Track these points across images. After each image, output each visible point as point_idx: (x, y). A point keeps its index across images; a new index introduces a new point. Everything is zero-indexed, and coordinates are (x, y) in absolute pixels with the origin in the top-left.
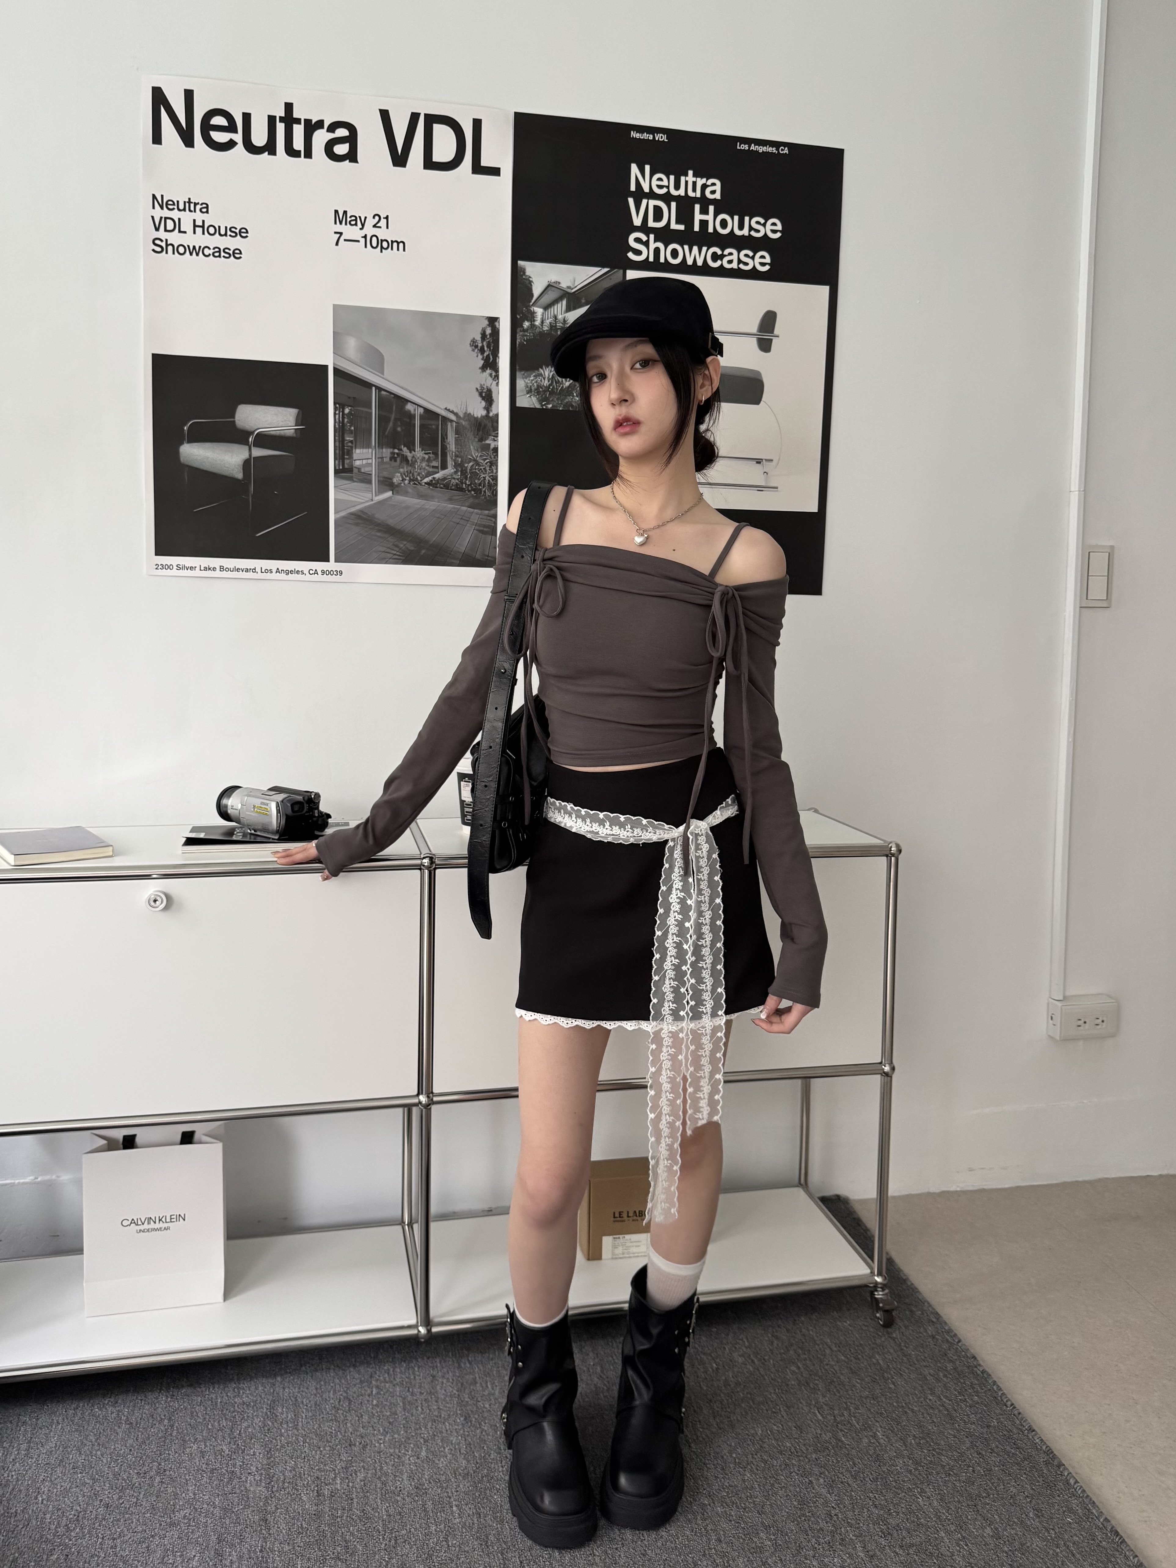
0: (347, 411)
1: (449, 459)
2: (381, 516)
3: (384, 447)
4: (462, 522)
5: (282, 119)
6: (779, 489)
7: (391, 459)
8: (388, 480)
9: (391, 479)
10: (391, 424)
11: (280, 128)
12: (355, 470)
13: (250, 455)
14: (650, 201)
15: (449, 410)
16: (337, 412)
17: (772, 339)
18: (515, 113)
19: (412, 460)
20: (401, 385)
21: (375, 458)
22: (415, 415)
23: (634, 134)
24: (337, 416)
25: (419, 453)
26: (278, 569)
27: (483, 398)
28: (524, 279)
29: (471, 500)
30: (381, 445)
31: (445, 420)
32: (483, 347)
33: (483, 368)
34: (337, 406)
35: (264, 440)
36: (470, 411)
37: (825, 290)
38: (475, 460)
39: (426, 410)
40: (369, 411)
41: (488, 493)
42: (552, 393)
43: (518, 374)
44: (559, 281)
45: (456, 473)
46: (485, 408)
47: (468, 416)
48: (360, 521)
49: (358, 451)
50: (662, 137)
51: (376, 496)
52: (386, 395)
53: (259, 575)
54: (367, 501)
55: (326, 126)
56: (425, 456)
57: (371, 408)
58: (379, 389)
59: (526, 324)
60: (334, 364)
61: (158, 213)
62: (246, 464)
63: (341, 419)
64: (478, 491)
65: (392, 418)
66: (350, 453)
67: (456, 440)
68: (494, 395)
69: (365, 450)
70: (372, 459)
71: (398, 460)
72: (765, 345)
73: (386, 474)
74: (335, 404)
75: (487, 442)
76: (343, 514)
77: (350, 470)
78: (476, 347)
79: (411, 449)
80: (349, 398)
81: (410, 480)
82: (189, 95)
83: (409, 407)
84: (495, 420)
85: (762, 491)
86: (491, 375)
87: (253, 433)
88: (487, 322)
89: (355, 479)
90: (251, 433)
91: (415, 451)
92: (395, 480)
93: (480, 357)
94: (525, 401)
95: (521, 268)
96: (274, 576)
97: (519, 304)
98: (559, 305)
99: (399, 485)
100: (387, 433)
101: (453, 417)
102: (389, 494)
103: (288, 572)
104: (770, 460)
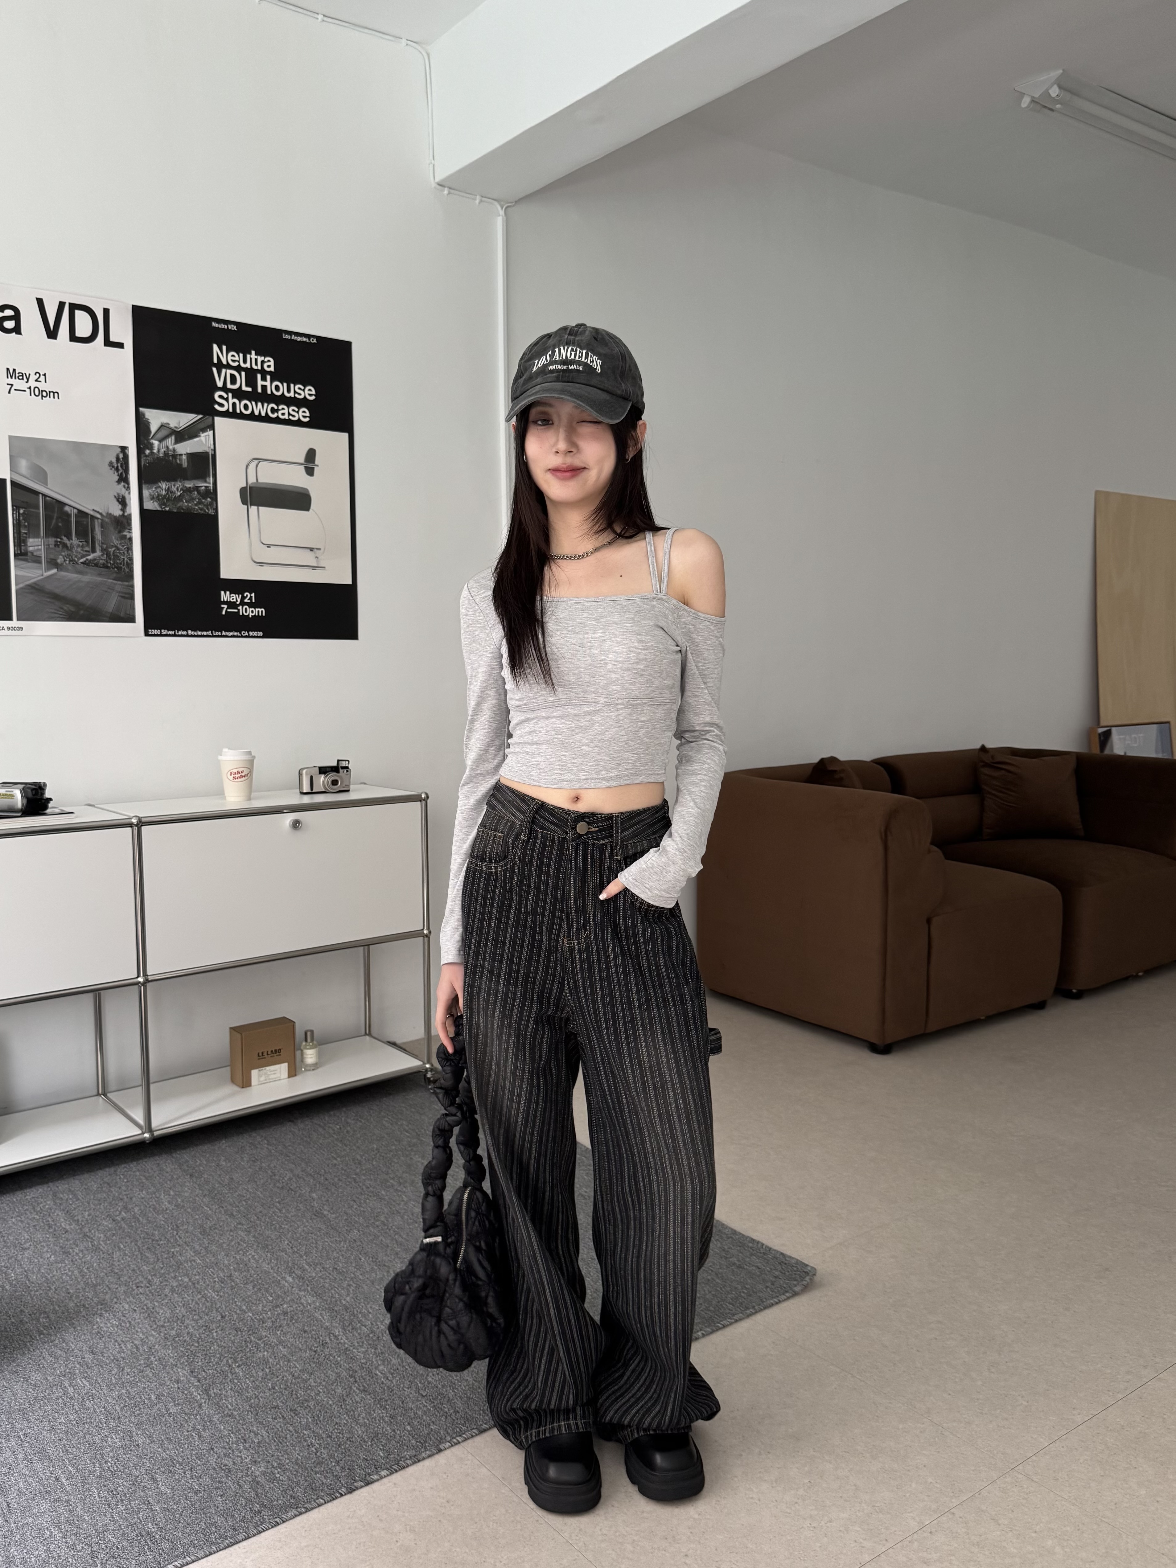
0: (22, 511)
1: (97, 545)
2: (49, 587)
3: (50, 537)
4: (109, 590)
6: (326, 569)
7: (55, 546)
8: (52, 560)
9: (55, 559)
10: (54, 521)
12: (29, 554)
14: (227, 370)
15: (96, 511)
16: (14, 512)
17: (314, 467)
18: (133, 306)
19: (70, 547)
20: (61, 493)
21: (44, 545)
22: (70, 514)
23: (214, 324)
24: (15, 515)
25: (75, 541)
27: (120, 503)
28: (144, 421)
29: (115, 575)
30: (47, 535)
31: (93, 517)
32: (117, 467)
33: (119, 482)
34: (15, 508)
36: (110, 511)
37: (345, 434)
38: (116, 546)
39: (79, 511)
40: (38, 511)
41: (127, 570)
42: (168, 500)
43: (144, 486)
44: (169, 423)
45: (102, 555)
46: (121, 510)
47: (109, 515)
48: (32, 590)
49: (31, 540)
50: (233, 328)
51: (45, 572)
52: (52, 501)
54: (39, 576)
56: (79, 542)
57: (38, 508)
58: (44, 496)
59: (147, 452)
60: (10, 478)
63: (18, 518)
64: (119, 569)
65: (55, 515)
66: (25, 542)
67: (102, 532)
68: (127, 501)
69: (36, 540)
70: (41, 546)
71: (61, 546)
72: (310, 472)
73: (52, 557)
74: (12, 506)
75: (125, 533)
76: (21, 586)
77: (26, 554)
78: (113, 467)
79: (69, 537)
80: (23, 502)
81: (70, 561)
83: (67, 508)
84: (128, 518)
85: (315, 569)
86: (124, 486)
88: (119, 450)
89: (29, 560)
91: (72, 540)
92: (59, 561)
93: (116, 474)
94: (150, 505)
95: (142, 413)
97: (142, 438)
98: (170, 439)
99: (62, 565)
100: (51, 527)
101: (99, 516)
102: (55, 571)
104: (320, 549)
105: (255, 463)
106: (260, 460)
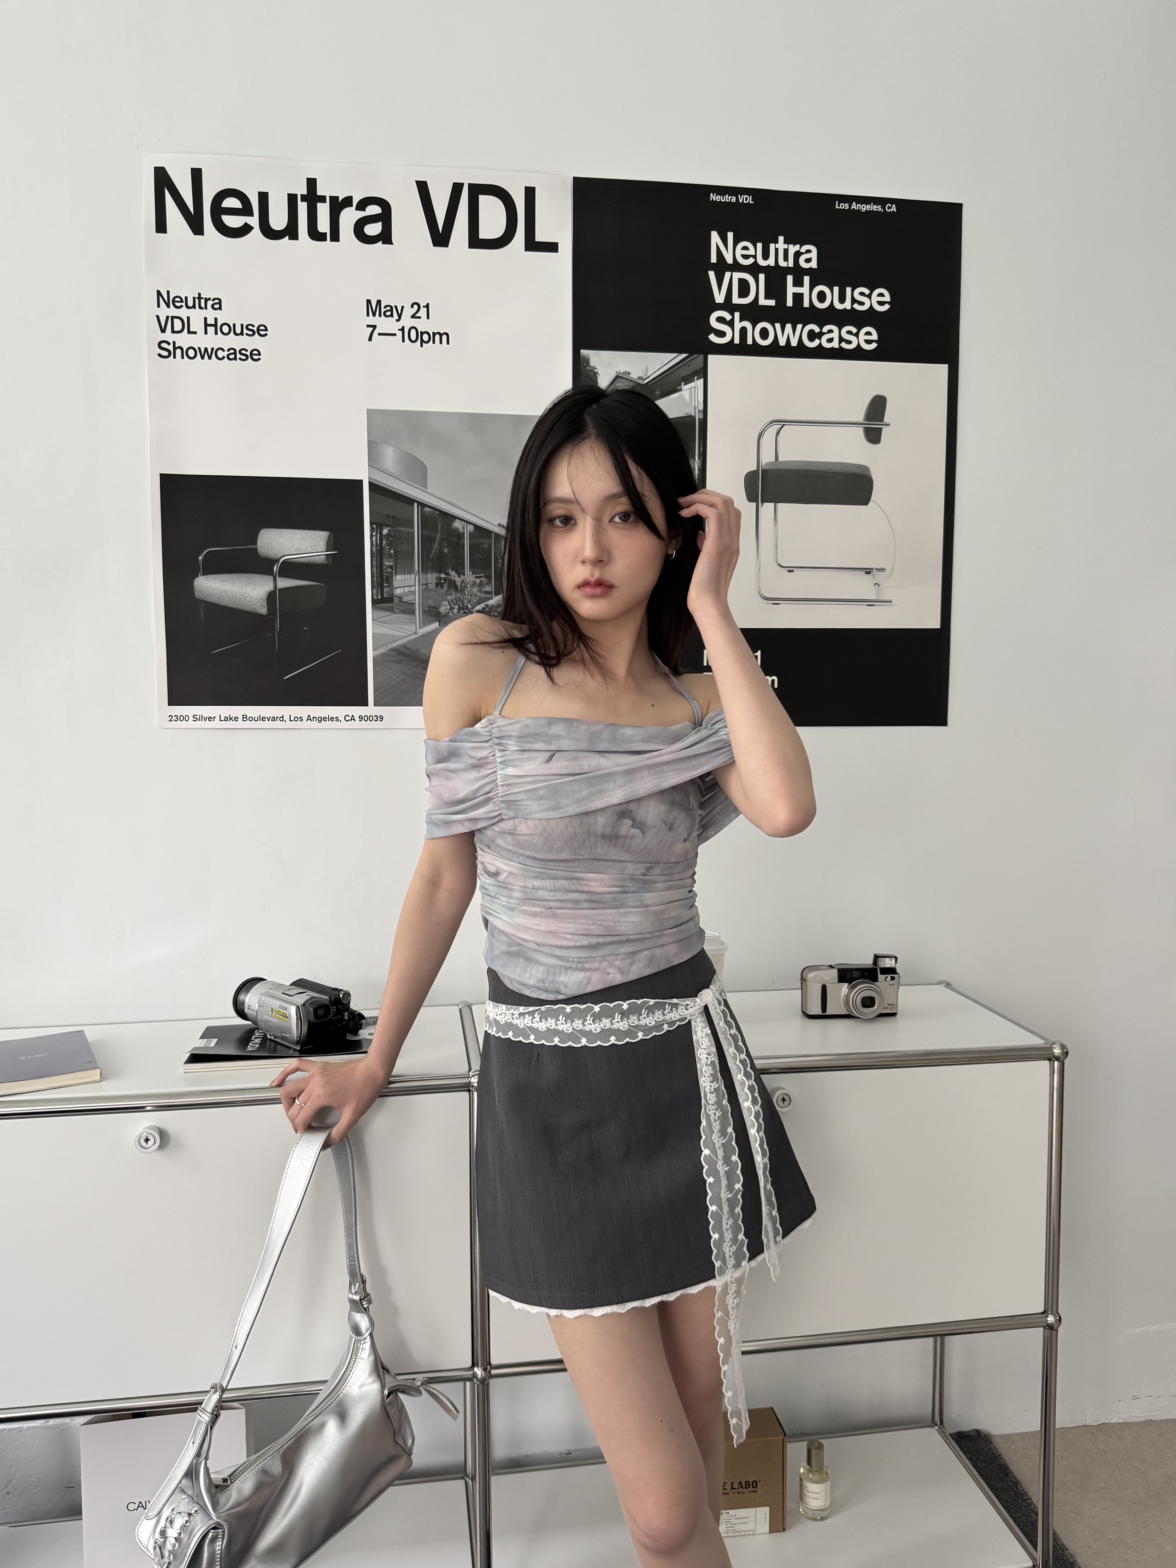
0: (385, 532)
3: (429, 571)
5: (304, 198)
6: (893, 603)
7: (437, 585)
8: (434, 610)
9: (438, 608)
10: (436, 546)
11: (302, 208)
12: (396, 600)
13: (275, 587)
14: (733, 273)
16: (374, 534)
17: (881, 429)
18: (574, 177)
19: (461, 586)
20: (448, 499)
21: (419, 585)
22: (464, 533)
23: (714, 197)
24: (374, 538)
25: (469, 576)
26: (309, 716)
28: (588, 370)
30: (425, 569)
34: (374, 526)
35: (291, 569)
37: (944, 368)
39: (477, 527)
40: (411, 531)
44: (629, 371)
48: (402, 658)
49: (399, 577)
50: (746, 198)
51: (420, 628)
52: (430, 511)
53: (288, 724)
54: (410, 635)
55: (355, 203)
56: (475, 579)
57: (413, 527)
58: (422, 505)
60: (369, 477)
61: (165, 312)
62: (271, 596)
63: (378, 542)
65: (438, 536)
66: (389, 580)
69: (407, 576)
70: (415, 586)
71: (445, 585)
72: (873, 436)
73: (431, 603)
74: (371, 524)
76: (382, 650)
77: (390, 600)
79: (460, 572)
80: (388, 517)
81: (459, 609)
82: (197, 175)
83: (457, 524)
85: (873, 605)
87: (278, 561)
89: (395, 610)
90: (274, 561)
91: (464, 575)
92: (442, 610)
95: (584, 358)
96: (305, 724)
99: (446, 615)
100: (431, 556)
102: (436, 624)
103: (321, 720)
104: (883, 570)
105: (776, 427)
106: (783, 423)
